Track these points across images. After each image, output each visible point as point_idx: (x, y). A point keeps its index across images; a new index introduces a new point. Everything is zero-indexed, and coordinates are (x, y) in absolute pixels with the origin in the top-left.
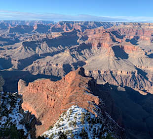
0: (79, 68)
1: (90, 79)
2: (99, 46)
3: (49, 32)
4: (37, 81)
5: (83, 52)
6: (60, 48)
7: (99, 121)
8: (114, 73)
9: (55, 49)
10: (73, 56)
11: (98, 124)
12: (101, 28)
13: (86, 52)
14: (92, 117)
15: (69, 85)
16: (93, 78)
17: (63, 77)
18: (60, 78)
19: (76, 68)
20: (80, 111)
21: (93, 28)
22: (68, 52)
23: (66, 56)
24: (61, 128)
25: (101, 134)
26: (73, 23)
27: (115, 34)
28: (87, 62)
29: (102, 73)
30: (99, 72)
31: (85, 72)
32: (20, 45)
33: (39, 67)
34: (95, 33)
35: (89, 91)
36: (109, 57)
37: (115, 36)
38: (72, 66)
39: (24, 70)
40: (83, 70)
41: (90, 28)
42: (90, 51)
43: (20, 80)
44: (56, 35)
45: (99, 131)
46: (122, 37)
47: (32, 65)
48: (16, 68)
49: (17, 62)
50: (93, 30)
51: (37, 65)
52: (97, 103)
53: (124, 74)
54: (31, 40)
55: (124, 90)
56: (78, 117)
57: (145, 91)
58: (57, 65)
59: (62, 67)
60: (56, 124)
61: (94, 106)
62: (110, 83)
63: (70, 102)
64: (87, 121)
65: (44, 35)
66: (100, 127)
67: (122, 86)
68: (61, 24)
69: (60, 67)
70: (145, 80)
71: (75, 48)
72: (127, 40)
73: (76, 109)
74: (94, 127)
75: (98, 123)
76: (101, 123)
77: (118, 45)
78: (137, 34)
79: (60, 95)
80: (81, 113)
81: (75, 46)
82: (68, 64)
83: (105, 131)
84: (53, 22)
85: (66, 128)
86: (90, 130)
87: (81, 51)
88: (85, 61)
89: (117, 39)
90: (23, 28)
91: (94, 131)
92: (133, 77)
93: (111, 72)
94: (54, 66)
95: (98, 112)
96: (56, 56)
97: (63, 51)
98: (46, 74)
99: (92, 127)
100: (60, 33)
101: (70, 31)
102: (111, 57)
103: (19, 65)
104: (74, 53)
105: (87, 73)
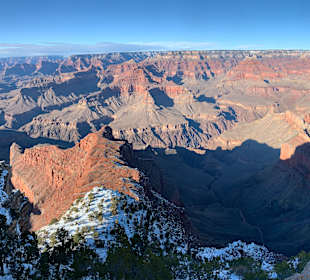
0: (103, 128)
1: (123, 143)
2: (132, 90)
3: (57, 73)
4: (37, 147)
5: (107, 101)
6: (73, 97)
7: (141, 206)
8: (157, 130)
9: (65, 100)
10: (92, 109)
11: (141, 212)
12: (131, 62)
13: (111, 101)
14: (130, 202)
15: (87, 155)
16: (127, 141)
17: (77, 143)
18: (72, 144)
19: (99, 128)
20: (108, 194)
21: (119, 63)
22: (84, 103)
23: (81, 109)
24: (74, 223)
25: (147, 225)
26: (90, 57)
27: (151, 71)
28: (114, 117)
29: (140, 132)
30: (135, 131)
31: (114, 133)
32: (16, 94)
33: (40, 127)
34: (122, 71)
35: (122, 162)
36: (147, 107)
37: (151, 74)
38: (91, 125)
39: (20, 130)
40: (109, 130)
41: (116, 62)
42: (119, 100)
43: (14, 144)
44: (66, 77)
45: (144, 222)
46: (160, 75)
47: (31, 123)
48: (9, 126)
49: (11, 118)
50: (119, 66)
51: (38, 123)
52: (137, 179)
53: (172, 128)
54: (32, 86)
55: (175, 152)
56: (105, 205)
57: (202, 148)
58: (68, 124)
59: (75, 127)
60: (65, 216)
61: (133, 185)
62: (153, 146)
63: (91, 181)
64: (122, 209)
65: (50, 78)
66: (145, 215)
67: (171, 147)
68: (74, 59)
69: (73, 127)
70: (200, 134)
71: (95, 97)
72: (169, 79)
73: (101, 193)
74: (134, 216)
75: (140, 209)
76: (145, 208)
77: (157, 86)
78: (179, 68)
79: (72, 171)
80: (110, 198)
81: (96, 93)
82: (85, 123)
83: (153, 219)
84: (61, 58)
85: (84, 222)
86: (128, 222)
87: (104, 100)
88: (113, 116)
89: (154, 78)
90: (23, 68)
91: (135, 223)
92: (185, 131)
93: (153, 129)
94: (63, 125)
95: (139, 192)
96: (65, 110)
97: (77, 102)
98: (51, 137)
99: (130, 217)
100: (72, 73)
101: (86, 69)
102: (150, 106)
103: (13, 122)
104: (93, 104)
105: (116, 134)
